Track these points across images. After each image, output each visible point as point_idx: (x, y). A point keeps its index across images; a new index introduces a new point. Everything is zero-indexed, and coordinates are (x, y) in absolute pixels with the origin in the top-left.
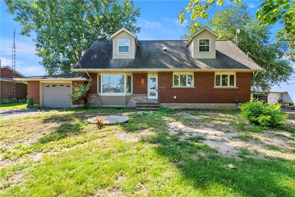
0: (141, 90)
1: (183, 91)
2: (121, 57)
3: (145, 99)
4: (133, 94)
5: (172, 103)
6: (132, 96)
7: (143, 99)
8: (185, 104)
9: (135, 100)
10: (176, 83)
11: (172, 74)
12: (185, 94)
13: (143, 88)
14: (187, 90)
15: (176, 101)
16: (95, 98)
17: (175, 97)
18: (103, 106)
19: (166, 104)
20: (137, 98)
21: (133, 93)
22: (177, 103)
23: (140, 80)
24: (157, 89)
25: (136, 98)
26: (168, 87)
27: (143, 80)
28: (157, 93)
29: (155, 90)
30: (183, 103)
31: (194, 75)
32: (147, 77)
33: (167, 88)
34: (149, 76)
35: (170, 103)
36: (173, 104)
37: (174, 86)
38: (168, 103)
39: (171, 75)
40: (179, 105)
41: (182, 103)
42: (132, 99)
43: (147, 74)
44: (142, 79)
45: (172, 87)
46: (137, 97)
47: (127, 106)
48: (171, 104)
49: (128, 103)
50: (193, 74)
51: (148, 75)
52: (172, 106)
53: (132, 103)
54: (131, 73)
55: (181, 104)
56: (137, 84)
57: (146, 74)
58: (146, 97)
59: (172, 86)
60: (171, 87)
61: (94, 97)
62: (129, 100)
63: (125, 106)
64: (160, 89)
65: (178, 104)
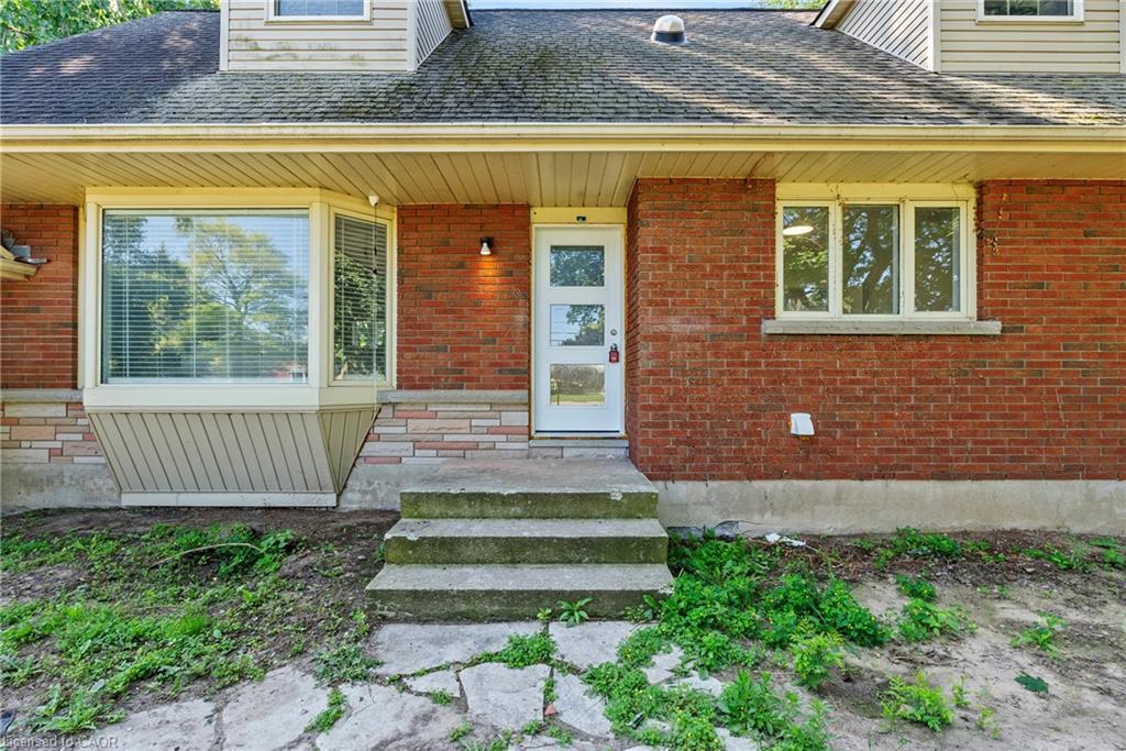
0: (472, 355)
1: (876, 365)
2: (296, 59)
3: (509, 431)
4: (399, 387)
5: (767, 477)
6: (388, 411)
7: (491, 431)
8: (894, 484)
9: (418, 444)
10: (806, 281)
11: (773, 197)
12: (894, 391)
13: (492, 337)
14: (910, 347)
15: (815, 460)
16: (58, 426)
17: (802, 424)
18: (129, 500)
19: (713, 484)
20: (436, 423)
21: (405, 382)
22: (818, 478)
23: (461, 266)
24: (620, 341)
25: (424, 424)
26: (730, 321)
27: (488, 268)
28: (615, 376)
29: (604, 351)
30: (877, 477)
31: (979, 213)
32: (528, 237)
33: (726, 328)
34: (550, 232)
35: (752, 475)
36: (781, 484)
37: (788, 317)
38: (731, 478)
39: (755, 209)
40: (838, 498)
41: (862, 478)
42: (394, 439)
43: (527, 207)
44: (485, 251)
45: (768, 327)
46: (435, 415)
47: (348, 495)
48: (757, 484)
49: (359, 469)
50: (963, 200)
51: (539, 215)
52: (768, 504)
53: (392, 469)
54: (373, 200)
55: (856, 483)
56: (439, 297)
57: (514, 208)
58: (517, 418)
59: (771, 315)
60: (759, 321)
61: (45, 421)
62: (370, 448)
63: (330, 500)
64: (655, 338)
65: (830, 486)
